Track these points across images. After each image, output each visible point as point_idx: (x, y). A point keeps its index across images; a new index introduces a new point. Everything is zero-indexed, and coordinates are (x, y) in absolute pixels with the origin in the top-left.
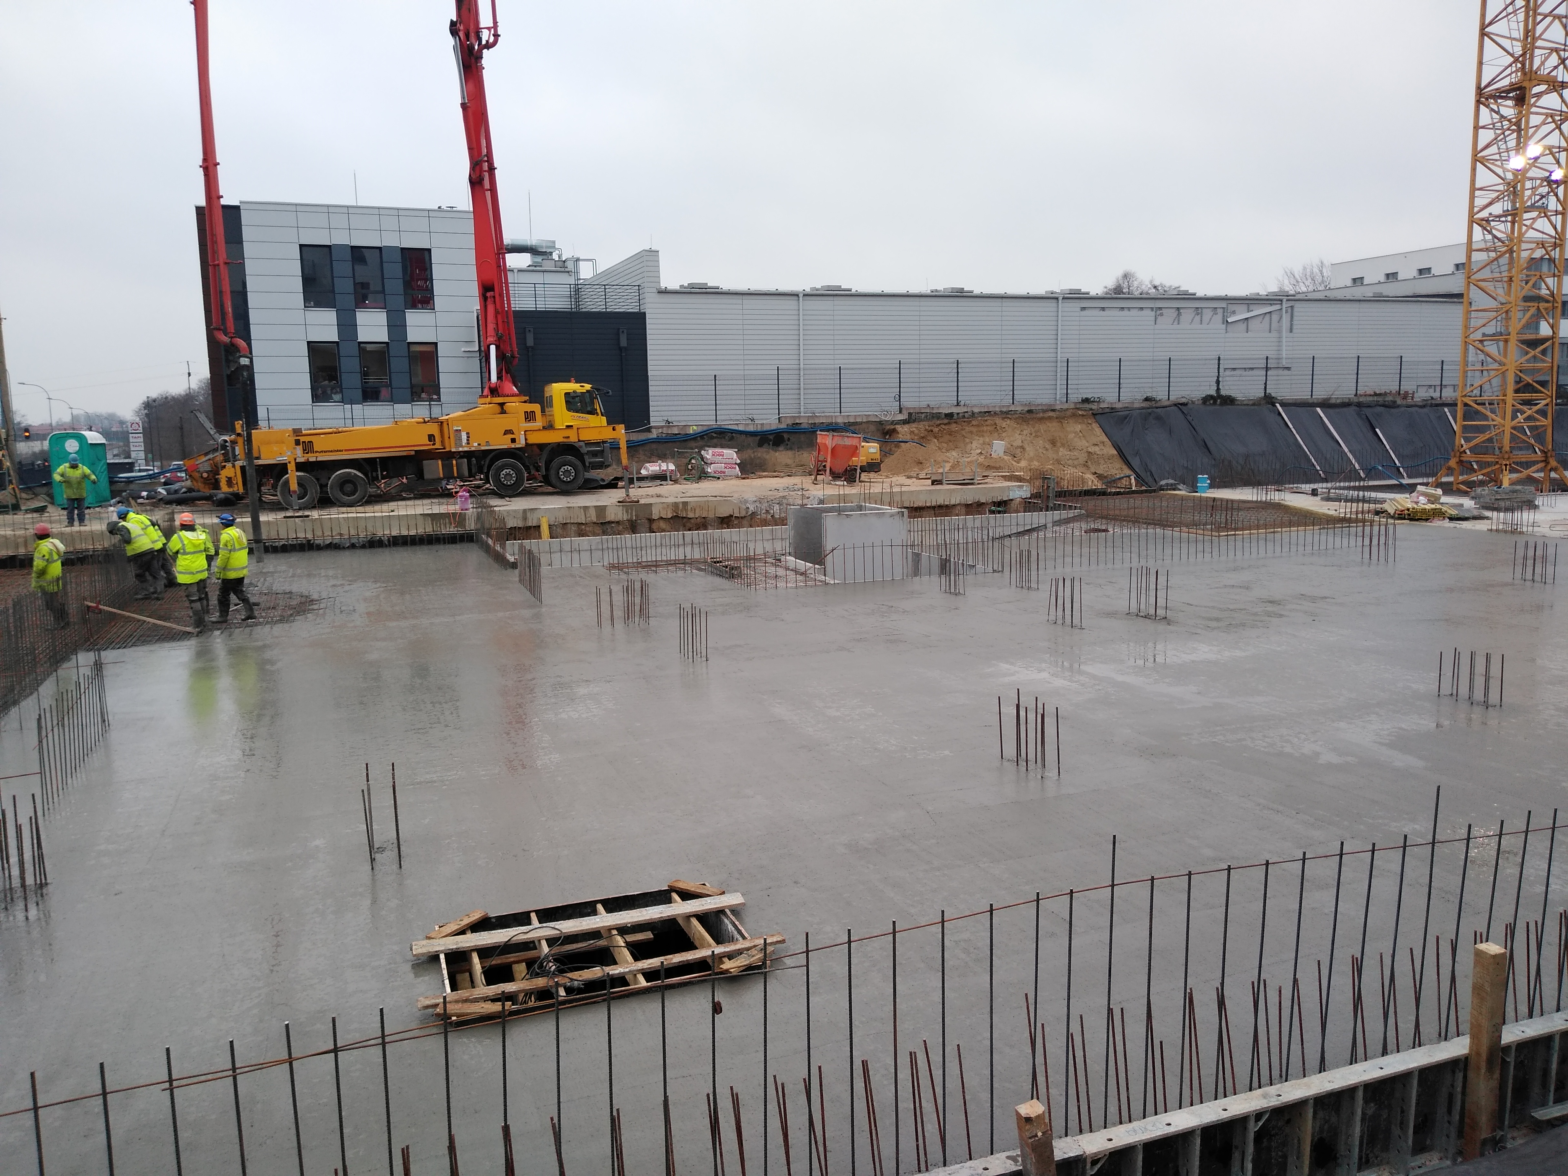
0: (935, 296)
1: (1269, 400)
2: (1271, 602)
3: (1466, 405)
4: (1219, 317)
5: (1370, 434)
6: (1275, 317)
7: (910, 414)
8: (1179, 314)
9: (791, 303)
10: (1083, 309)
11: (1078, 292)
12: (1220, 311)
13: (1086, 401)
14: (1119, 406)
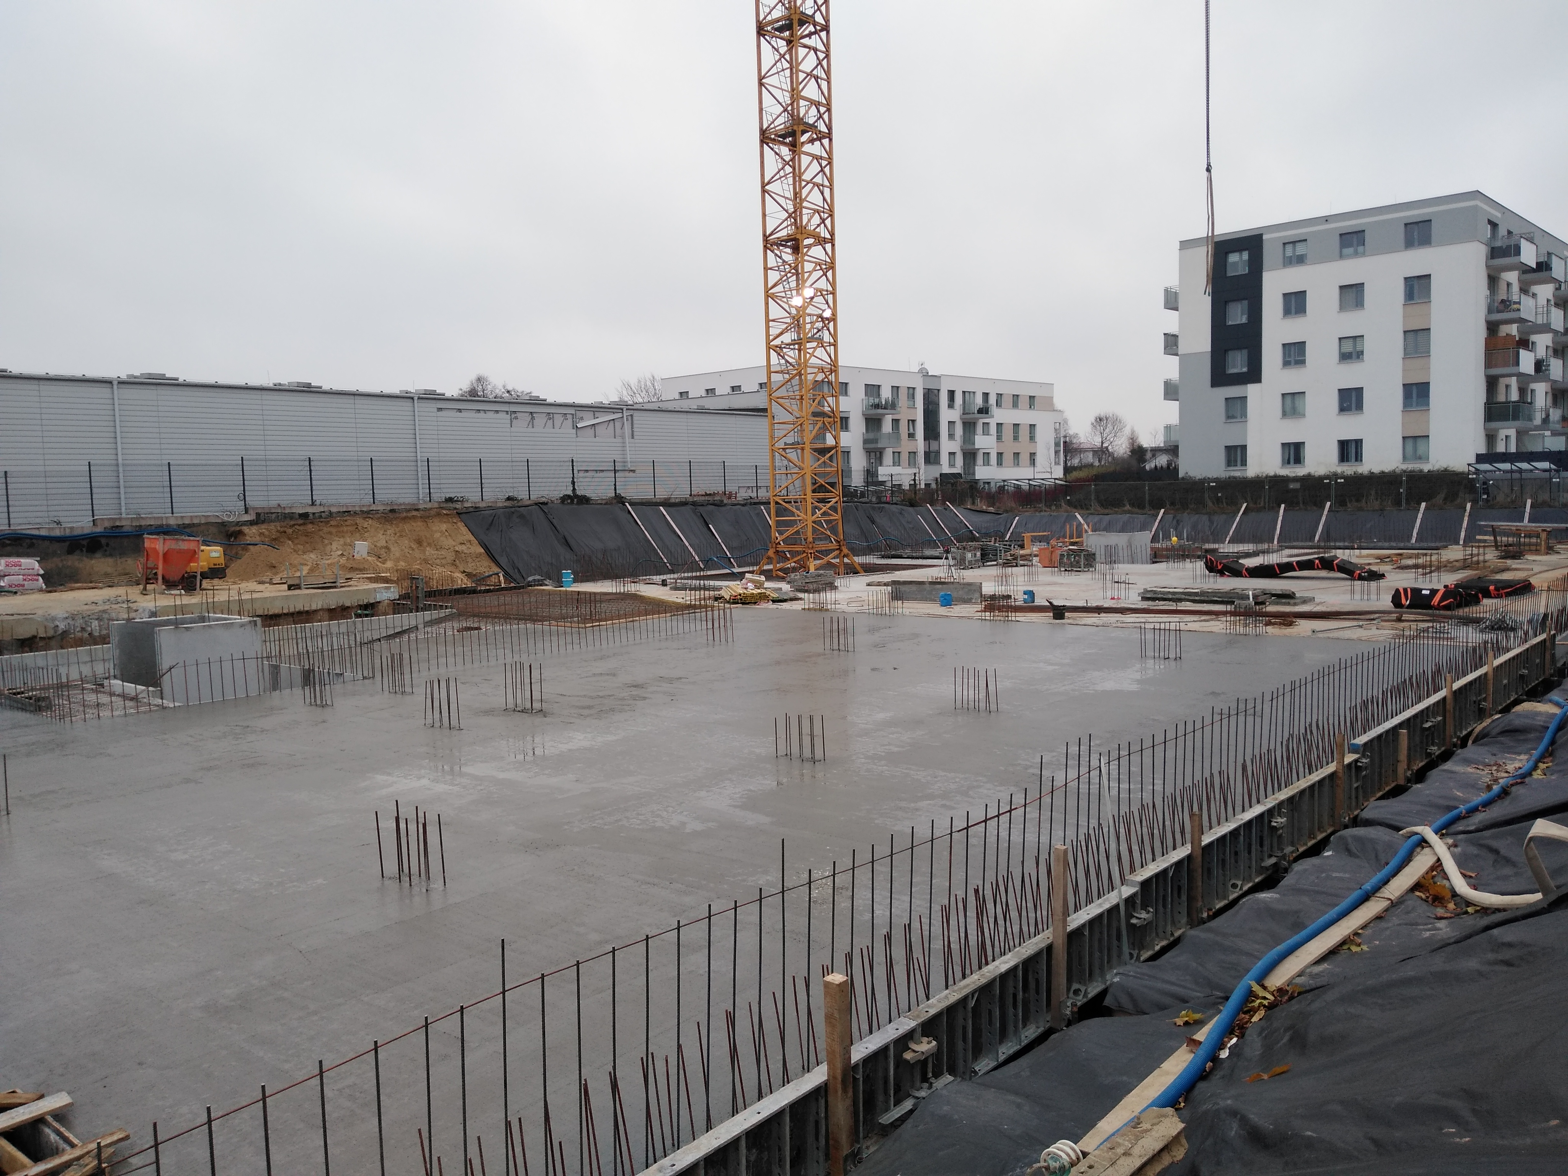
0: (277, 389)
1: (619, 500)
2: (635, 686)
3: (777, 503)
4: (570, 422)
5: (705, 530)
6: (618, 424)
7: (258, 515)
8: (533, 418)
9: (103, 392)
10: (440, 409)
11: (433, 392)
12: (569, 417)
13: (450, 500)
14: (482, 505)
